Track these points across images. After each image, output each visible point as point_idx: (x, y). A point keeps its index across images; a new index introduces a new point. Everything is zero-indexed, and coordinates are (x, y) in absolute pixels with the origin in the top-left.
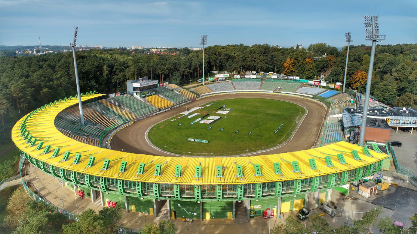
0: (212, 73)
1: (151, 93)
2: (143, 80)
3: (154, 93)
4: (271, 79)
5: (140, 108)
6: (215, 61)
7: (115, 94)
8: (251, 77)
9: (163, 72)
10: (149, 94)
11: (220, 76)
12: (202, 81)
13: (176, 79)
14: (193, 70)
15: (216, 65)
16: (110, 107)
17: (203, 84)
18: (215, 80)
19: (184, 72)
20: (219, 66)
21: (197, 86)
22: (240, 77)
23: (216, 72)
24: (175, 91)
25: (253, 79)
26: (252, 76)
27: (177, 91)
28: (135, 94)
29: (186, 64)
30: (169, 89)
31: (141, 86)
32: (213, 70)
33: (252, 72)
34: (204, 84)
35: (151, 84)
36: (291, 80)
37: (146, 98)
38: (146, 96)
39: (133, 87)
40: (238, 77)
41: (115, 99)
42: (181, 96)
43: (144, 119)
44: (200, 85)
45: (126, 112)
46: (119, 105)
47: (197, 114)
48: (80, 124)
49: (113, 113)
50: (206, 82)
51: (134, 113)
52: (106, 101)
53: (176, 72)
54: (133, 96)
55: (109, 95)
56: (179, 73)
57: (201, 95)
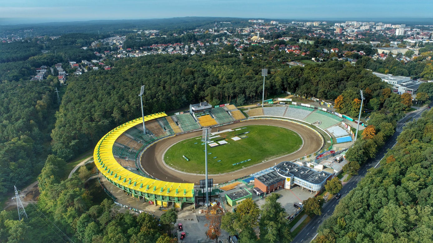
0: (286, 93)
1: (206, 114)
2: (202, 104)
3: (208, 113)
4: (322, 110)
5: (189, 125)
7: (180, 113)
10: (204, 114)
11: (283, 99)
12: (261, 104)
16: (169, 123)
17: (261, 106)
18: (278, 103)
19: (249, 95)
22: (297, 104)
23: (289, 93)
24: (229, 112)
25: (307, 107)
27: (231, 112)
28: (194, 113)
30: (224, 110)
31: (196, 110)
33: (317, 99)
34: (263, 106)
35: (205, 108)
36: (337, 115)
37: (199, 117)
39: (192, 109)
40: (295, 103)
41: (177, 117)
42: (231, 117)
43: (185, 134)
44: (259, 107)
45: (177, 127)
46: (177, 121)
47: (219, 136)
48: (143, 133)
49: (169, 127)
50: (265, 104)
51: (181, 129)
52: (170, 118)
53: (241, 95)
54: (192, 115)
55: (175, 113)
56: (244, 95)
57: (249, 117)
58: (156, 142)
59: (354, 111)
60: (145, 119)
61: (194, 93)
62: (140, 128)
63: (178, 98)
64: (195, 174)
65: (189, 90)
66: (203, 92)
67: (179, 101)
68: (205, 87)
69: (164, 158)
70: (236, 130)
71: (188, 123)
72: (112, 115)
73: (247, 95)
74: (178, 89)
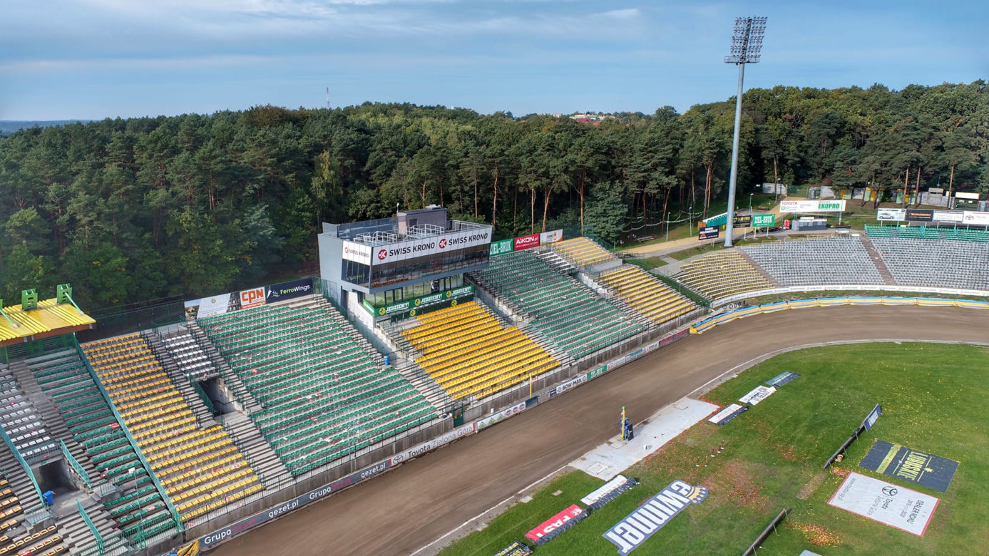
0: (761, 190)
1: (449, 294)
2: (412, 222)
3: (467, 290)
5: (334, 397)
6: (779, 142)
7: (236, 298)
8: (966, 222)
9: (545, 181)
10: (437, 298)
11: (802, 206)
12: (719, 227)
13: (604, 214)
14: (684, 179)
15: (783, 161)
16: (117, 396)
17: (723, 242)
18: (782, 223)
19: (643, 184)
20: (793, 165)
21: (699, 250)
22: (908, 218)
24: (586, 279)
25: (973, 227)
26: (969, 218)
27: (597, 277)
28: (355, 295)
29: (656, 152)
30: (557, 268)
31: (377, 262)
32: (769, 178)
33: (959, 195)
34: (728, 243)
35: (448, 248)
37: (406, 325)
38: (413, 312)
39: (344, 261)
40: (898, 215)
41: (209, 336)
42: (613, 305)
43: (305, 506)
44: (710, 247)
46: (207, 373)
50: (738, 233)
51: (262, 452)
52: (139, 348)
53: (606, 185)
54: (343, 308)
55: (189, 304)
56: (618, 188)
57: (716, 303)
61: (321, 195)
63: (223, 221)
65: (289, 178)
66: (372, 193)
71: (319, 380)
74: (219, 167)
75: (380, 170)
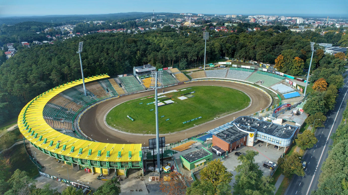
0: (224, 58)
1: (150, 76)
2: (145, 66)
4: (263, 71)
5: (133, 86)
7: (123, 75)
10: (148, 76)
11: (223, 63)
12: (202, 67)
16: (112, 84)
18: (218, 66)
19: (191, 59)
21: (199, 71)
23: (227, 58)
24: (173, 75)
25: (247, 69)
27: (175, 74)
30: (168, 73)
31: (139, 72)
33: (255, 62)
34: (203, 70)
35: (148, 70)
36: (278, 74)
37: (143, 80)
38: (144, 78)
39: (136, 71)
40: (236, 66)
41: (120, 79)
42: (175, 79)
43: (129, 95)
44: (201, 70)
45: (120, 89)
46: (120, 83)
47: (165, 96)
48: (84, 95)
49: (112, 89)
50: (206, 68)
51: (125, 90)
52: (113, 80)
53: (183, 59)
54: (136, 77)
55: (118, 76)
56: (186, 59)
57: (192, 79)
58: (97, 103)
59: (295, 69)
60: (85, 81)
61: (137, 59)
62: (81, 90)
63: (122, 63)
64: (142, 135)
65: (132, 56)
66: (146, 58)
67: (123, 66)
68: (147, 53)
69: (106, 118)
70: (182, 90)
71: (132, 84)
72: (50, 77)
73: (189, 59)
74: (121, 55)
75: (148, 54)
